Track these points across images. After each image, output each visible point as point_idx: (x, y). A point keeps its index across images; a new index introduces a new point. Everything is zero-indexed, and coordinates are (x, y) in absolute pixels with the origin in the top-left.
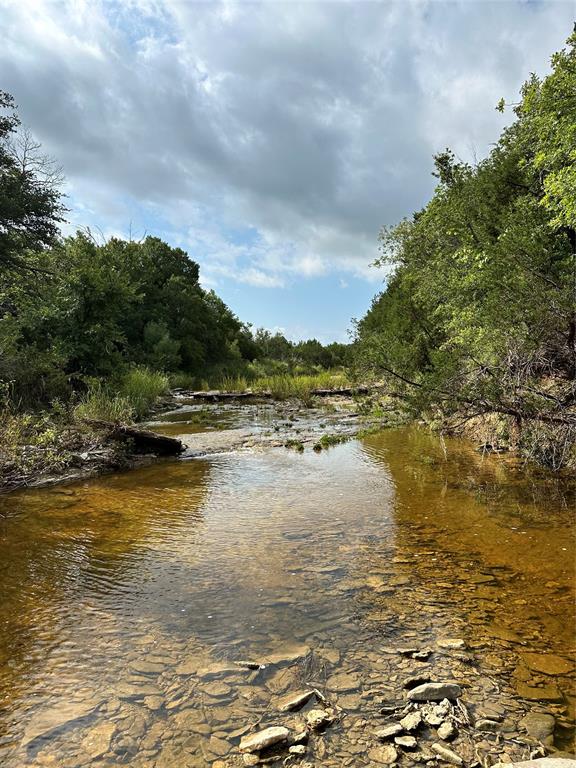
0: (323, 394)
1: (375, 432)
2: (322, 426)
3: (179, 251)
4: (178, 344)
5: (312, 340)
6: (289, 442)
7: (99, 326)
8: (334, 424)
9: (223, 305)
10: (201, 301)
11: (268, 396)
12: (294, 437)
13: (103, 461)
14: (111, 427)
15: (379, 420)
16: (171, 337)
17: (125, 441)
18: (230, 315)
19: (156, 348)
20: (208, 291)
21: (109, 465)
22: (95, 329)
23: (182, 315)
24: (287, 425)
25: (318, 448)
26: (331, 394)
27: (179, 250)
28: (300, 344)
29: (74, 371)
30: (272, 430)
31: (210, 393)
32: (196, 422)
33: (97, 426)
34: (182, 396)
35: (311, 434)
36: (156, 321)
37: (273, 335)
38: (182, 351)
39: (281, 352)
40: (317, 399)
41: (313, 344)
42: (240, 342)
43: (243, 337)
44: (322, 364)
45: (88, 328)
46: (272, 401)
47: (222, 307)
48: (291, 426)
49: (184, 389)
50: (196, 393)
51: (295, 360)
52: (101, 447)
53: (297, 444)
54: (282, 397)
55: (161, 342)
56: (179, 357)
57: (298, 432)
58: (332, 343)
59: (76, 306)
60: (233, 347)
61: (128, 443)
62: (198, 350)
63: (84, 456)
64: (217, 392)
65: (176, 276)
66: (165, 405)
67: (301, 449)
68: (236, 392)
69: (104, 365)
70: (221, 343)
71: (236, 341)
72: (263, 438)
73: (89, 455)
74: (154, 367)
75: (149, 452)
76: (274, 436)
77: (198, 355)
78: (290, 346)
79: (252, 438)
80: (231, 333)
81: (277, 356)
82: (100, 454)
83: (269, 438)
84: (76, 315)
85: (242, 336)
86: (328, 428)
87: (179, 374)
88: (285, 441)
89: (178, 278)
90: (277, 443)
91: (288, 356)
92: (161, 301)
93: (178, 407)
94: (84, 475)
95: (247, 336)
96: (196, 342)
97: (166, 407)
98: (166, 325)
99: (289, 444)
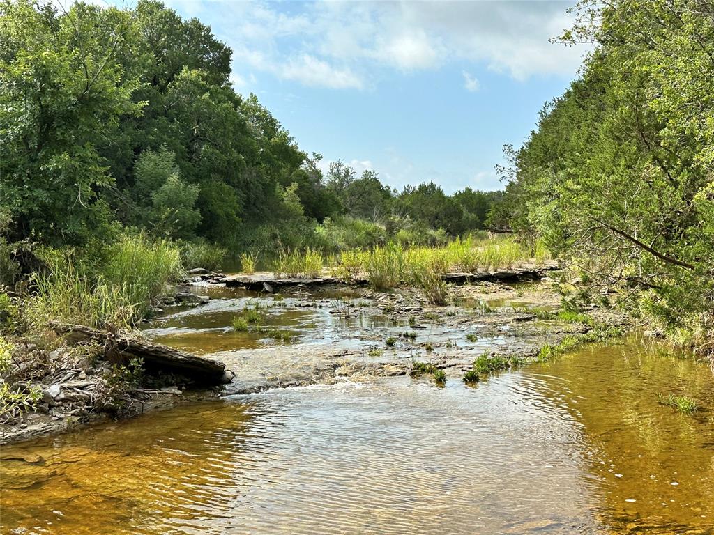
0: (460, 281)
1: (569, 350)
2: (470, 338)
3: (197, 26)
4: (194, 190)
5: (427, 183)
6: (417, 367)
7: (65, 156)
8: (492, 334)
9: (272, 122)
10: (235, 114)
11: (362, 284)
12: (424, 359)
13: (88, 401)
14: (101, 339)
15: (572, 327)
16: (182, 177)
17: (126, 363)
18: (284, 138)
19: (156, 197)
20: (245, 97)
21: (101, 409)
22: (58, 162)
23: (201, 138)
24: (406, 336)
25: (471, 379)
26: (473, 280)
27: (196, 23)
28: (406, 191)
29: (22, 238)
30: (382, 345)
31: (257, 277)
32: (241, 330)
33: (75, 337)
34: (206, 284)
35: (454, 352)
36: (155, 149)
37: (358, 176)
38: (201, 203)
39: (371, 205)
40: (451, 290)
41: (429, 192)
42: (301, 187)
43: (306, 178)
44: (445, 226)
45: (46, 159)
46: (369, 292)
47: (270, 125)
48: (413, 337)
49: (207, 269)
50: (230, 278)
51: (397, 218)
52: (83, 375)
53: (432, 371)
54: (388, 284)
55: (164, 187)
56: (198, 212)
57: (429, 349)
58: (463, 190)
59: (25, 121)
60: (289, 196)
61: (132, 368)
62: (229, 201)
63: (54, 390)
64: (269, 276)
65: (191, 68)
66: (179, 299)
67: (441, 381)
68: (305, 276)
69: (74, 226)
70: (268, 189)
71: (294, 186)
72: (368, 360)
73: (63, 388)
74: (155, 232)
75: (168, 385)
76: (386, 357)
77: (229, 210)
78: (386, 194)
79: (348, 358)
80: (284, 172)
81: (366, 212)
82: (82, 388)
83: (377, 360)
84: (25, 137)
85: (304, 177)
86: (483, 342)
87: (198, 244)
88: (410, 365)
89: (194, 73)
90: (395, 370)
91: (385, 213)
92: (165, 114)
93: (203, 303)
94: (55, 426)
95: (313, 177)
96: (224, 185)
97: (183, 301)
98: (173, 155)
99: (418, 371)
